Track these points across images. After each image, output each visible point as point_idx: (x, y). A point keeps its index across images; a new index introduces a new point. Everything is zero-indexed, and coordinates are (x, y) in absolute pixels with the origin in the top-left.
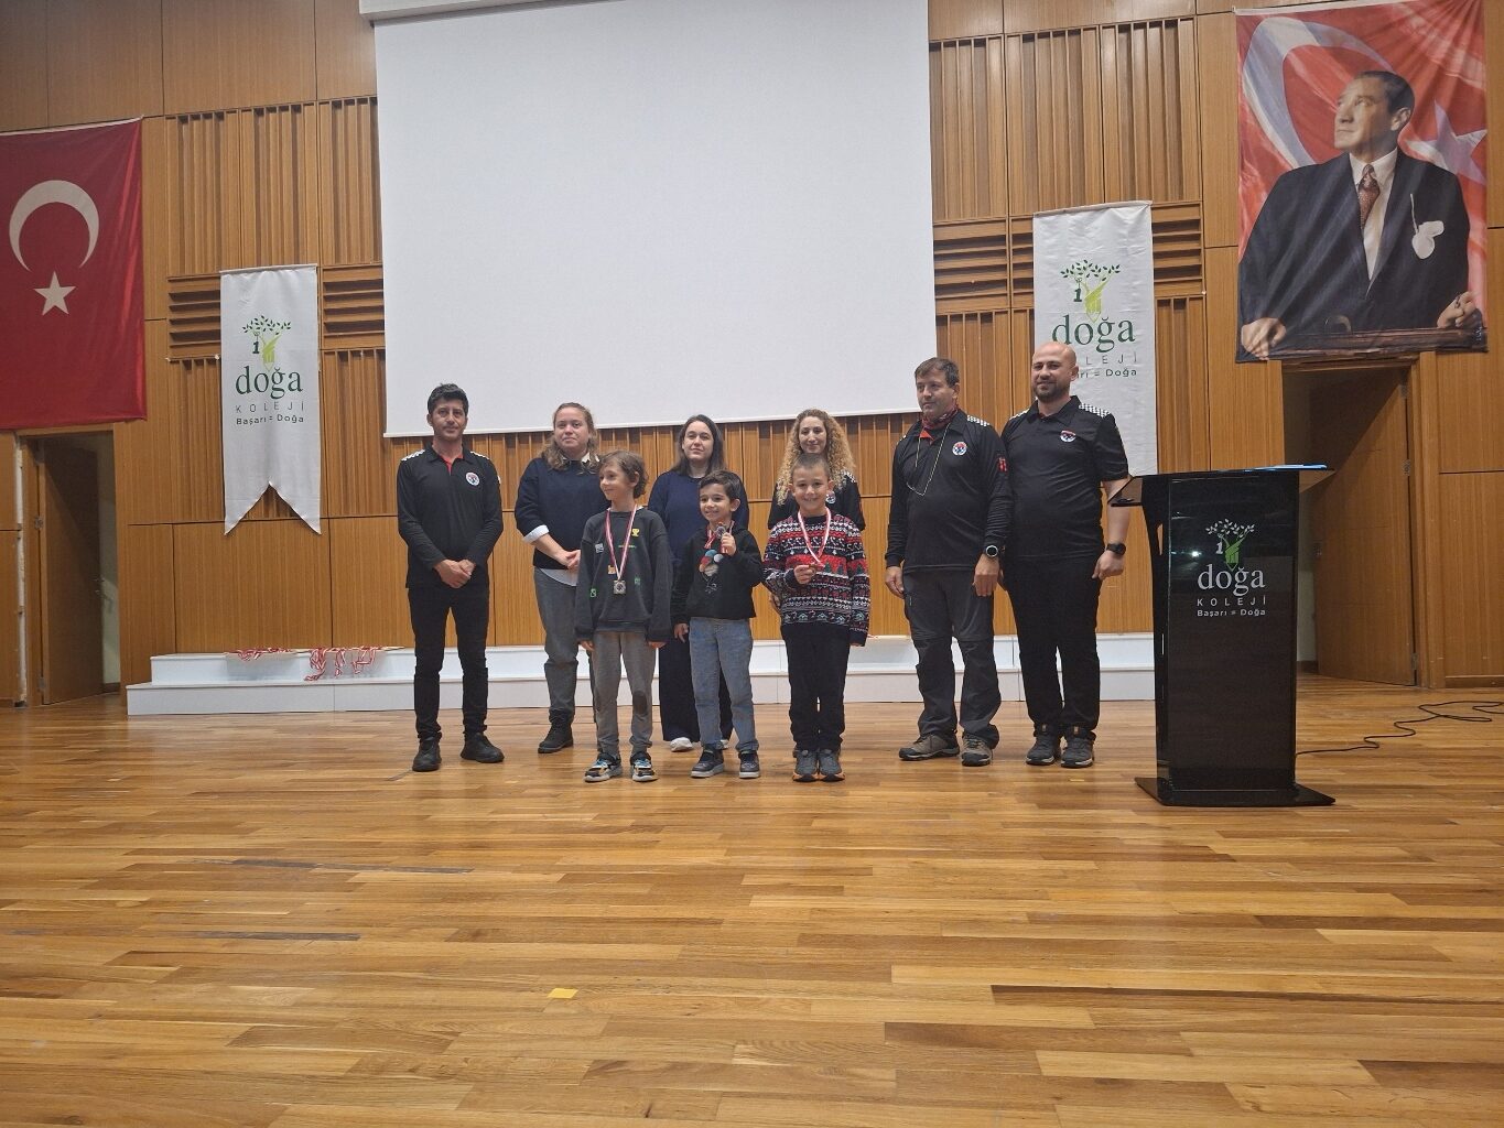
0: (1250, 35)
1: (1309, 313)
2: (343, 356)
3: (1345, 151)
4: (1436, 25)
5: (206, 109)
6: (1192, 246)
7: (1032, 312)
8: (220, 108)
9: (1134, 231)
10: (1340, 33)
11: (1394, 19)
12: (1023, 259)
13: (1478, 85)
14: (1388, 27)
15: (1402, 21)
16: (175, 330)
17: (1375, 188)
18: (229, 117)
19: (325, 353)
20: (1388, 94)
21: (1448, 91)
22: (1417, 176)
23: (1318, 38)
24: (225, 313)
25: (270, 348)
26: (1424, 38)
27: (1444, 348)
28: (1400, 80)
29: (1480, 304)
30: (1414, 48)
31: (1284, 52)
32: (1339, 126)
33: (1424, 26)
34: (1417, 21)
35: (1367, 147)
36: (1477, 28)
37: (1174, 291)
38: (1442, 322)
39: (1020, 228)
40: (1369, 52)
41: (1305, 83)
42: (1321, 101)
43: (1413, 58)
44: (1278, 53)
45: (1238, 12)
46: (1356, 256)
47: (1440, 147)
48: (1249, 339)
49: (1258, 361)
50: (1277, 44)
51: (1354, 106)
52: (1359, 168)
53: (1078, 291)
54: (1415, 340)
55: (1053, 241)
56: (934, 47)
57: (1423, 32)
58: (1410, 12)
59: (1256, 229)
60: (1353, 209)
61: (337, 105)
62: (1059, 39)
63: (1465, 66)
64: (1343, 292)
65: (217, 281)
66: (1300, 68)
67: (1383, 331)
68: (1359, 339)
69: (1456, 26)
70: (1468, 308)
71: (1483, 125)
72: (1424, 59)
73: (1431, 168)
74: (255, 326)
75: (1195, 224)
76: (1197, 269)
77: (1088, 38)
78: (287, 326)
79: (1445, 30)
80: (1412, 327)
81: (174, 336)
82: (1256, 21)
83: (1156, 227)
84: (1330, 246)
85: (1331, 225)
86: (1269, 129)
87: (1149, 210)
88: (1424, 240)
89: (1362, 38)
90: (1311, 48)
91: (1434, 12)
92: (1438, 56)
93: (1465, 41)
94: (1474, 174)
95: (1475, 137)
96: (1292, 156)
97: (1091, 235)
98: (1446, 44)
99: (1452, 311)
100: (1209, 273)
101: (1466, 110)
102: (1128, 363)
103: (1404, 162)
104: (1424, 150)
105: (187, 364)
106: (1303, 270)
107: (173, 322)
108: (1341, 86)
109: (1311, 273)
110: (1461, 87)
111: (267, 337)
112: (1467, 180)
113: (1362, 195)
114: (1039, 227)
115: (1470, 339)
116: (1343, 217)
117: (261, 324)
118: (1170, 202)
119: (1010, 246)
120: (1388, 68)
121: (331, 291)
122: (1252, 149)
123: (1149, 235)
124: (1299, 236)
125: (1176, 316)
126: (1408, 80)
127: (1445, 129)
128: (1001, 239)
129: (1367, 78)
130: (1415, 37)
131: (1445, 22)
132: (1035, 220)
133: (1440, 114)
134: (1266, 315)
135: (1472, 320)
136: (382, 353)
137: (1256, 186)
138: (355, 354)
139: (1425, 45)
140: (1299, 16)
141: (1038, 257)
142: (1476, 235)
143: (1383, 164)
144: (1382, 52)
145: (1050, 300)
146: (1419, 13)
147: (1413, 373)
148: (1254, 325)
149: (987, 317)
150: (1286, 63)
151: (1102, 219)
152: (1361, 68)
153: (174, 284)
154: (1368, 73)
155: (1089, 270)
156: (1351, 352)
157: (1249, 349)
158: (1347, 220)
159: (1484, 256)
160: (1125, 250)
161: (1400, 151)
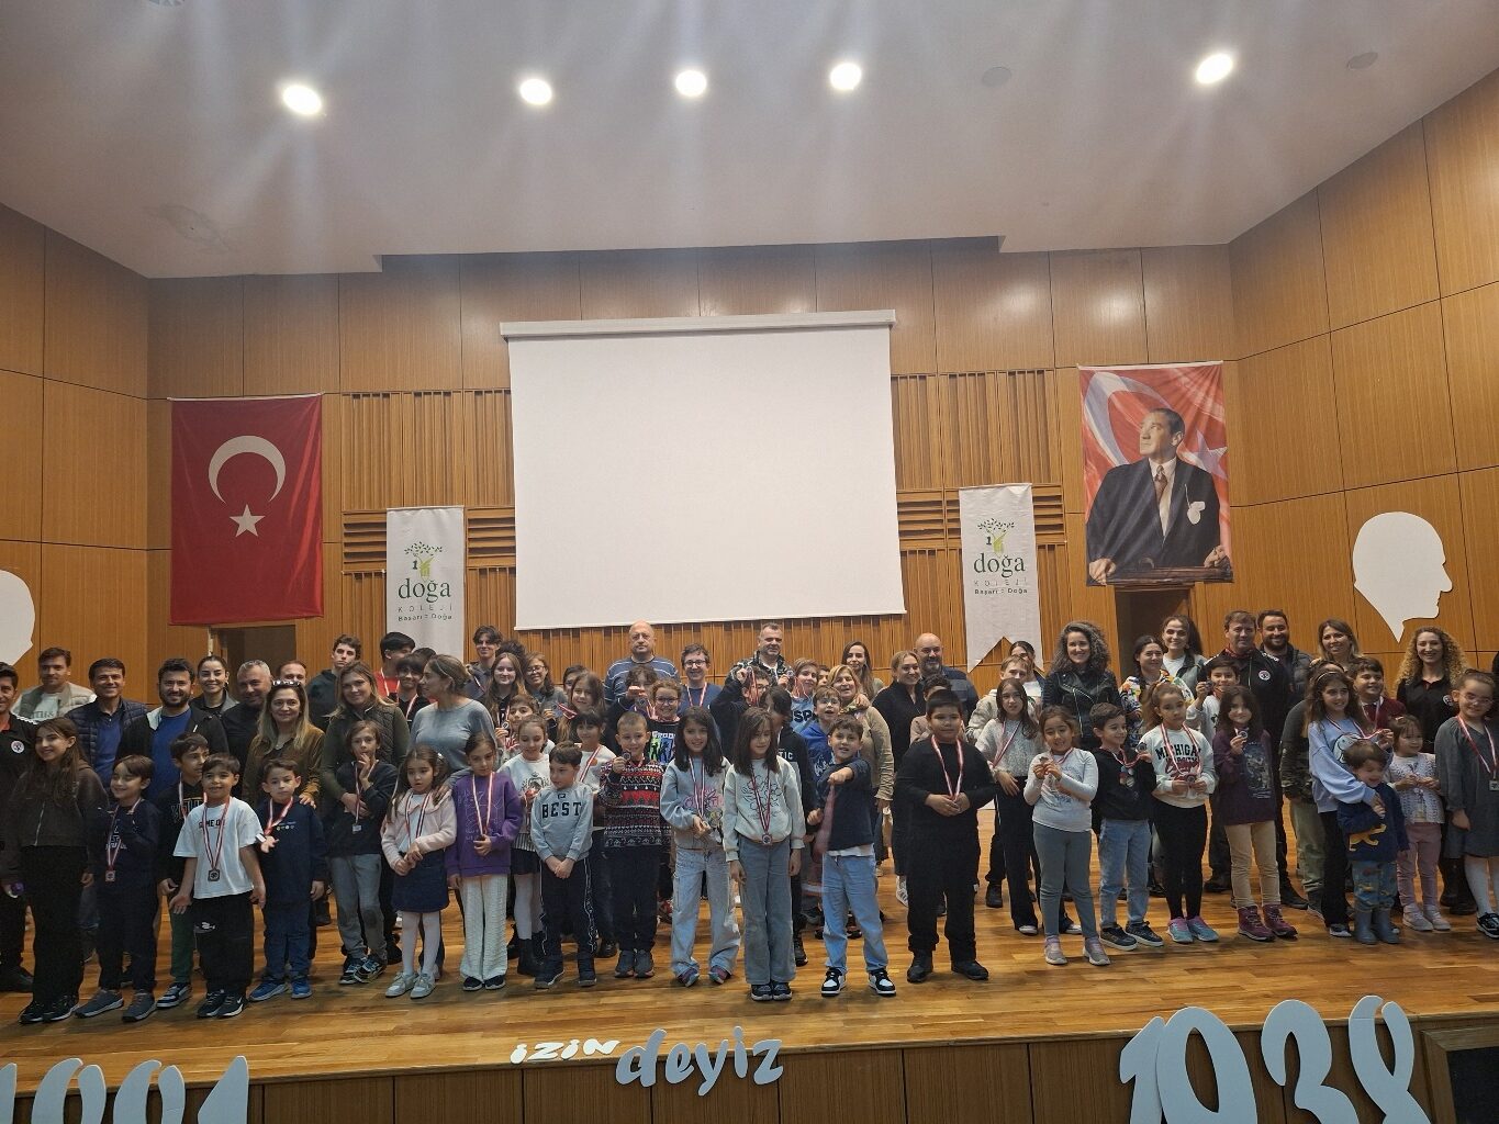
0: (1088, 383)
1: (1129, 555)
2: (482, 571)
3: (1146, 456)
4: (1195, 382)
5: (375, 391)
6: (1057, 511)
7: (960, 550)
8: (386, 390)
9: (1022, 501)
10: (1140, 385)
11: (1172, 378)
12: (952, 516)
13: (1220, 420)
14: (1169, 382)
15: (1176, 379)
16: (347, 550)
17: (1164, 480)
18: (392, 397)
19: (468, 569)
20: (1170, 423)
21: (1203, 423)
22: (1188, 475)
23: (1128, 386)
24: (389, 539)
25: (426, 565)
26: (1189, 390)
27: (1209, 580)
28: (1176, 414)
29: (1228, 553)
30: (1183, 396)
31: (1109, 394)
32: (1142, 441)
33: (1188, 383)
34: (1185, 380)
35: (1160, 454)
36: (1219, 386)
37: (1048, 540)
38: (1207, 564)
39: (951, 497)
40: (1157, 396)
41: (1122, 415)
42: (1130, 424)
43: (1182, 403)
44: (1104, 394)
45: (1081, 368)
46: (1156, 520)
47: (1201, 456)
48: (1094, 569)
49: (1100, 585)
50: (1105, 390)
51: (1150, 428)
52: (1155, 466)
53: (989, 538)
54: (1191, 574)
55: (971, 506)
56: (894, 379)
57: (1188, 386)
58: (1180, 374)
59: (1095, 502)
60: (1151, 495)
61: (478, 393)
62: (972, 378)
63: (1213, 408)
64: (1149, 543)
65: (383, 515)
66: (1118, 405)
67: (1174, 567)
68: (1159, 572)
69: (1207, 383)
70: (1221, 555)
71: (1224, 444)
72: (1189, 403)
73: (1196, 468)
74: (414, 549)
75: (1058, 498)
76: (1060, 526)
77: (990, 378)
78: (440, 549)
79: (1201, 386)
80: (1189, 566)
81: (347, 555)
82: (1091, 374)
83: (1035, 499)
84: (1140, 514)
85: (1140, 501)
86: (1101, 442)
87: (1030, 490)
88: (1195, 512)
89: (1153, 388)
90: (1124, 392)
91: (1193, 374)
92: (1197, 401)
93: (1212, 394)
94: (1221, 474)
95: (1221, 451)
96: (1116, 459)
97: (996, 502)
98: (1201, 394)
99: (1212, 557)
100: (1068, 529)
101: (1214, 435)
102: (1021, 585)
103: (1181, 465)
104: (1191, 458)
105: (358, 576)
106: (1124, 529)
107: (346, 545)
108: (1143, 416)
109: (1129, 531)
110: (1211, 419)
111: (424, 557)
112: (1217, 477)
113: (1158, 484)
114: (963, 496)
115: (1223, 574)
116: (1146, 498)
117: (420, 547)
118: (1043, 484)
119: (944, 507)
120: (1169, 407)
121: (472, 524)
122: (1091, 453)
123: (1031, 504)
124: (1121, 509)
125: (1049, 555)
126: (1180, 414)
127: (1203, 447)
128: (939, 503)
129: (1157, 413)
130: (1184, 389)
131: (1200, 381)
132: (960, 492)
133: (1200, 437)
134: (1103, 556)
135: (1224, 562)
136: (513, 570)
137: (1094, 476)
138: (493, 570)
139: (1189, 394)
140: (1118, 373)
141: (962, 515)
142: (1224, 510)
143: (1168, 465)
144: (1166, 397)
145: (972, 542)
146: (1185, 375)
147: (1192, 593)
148: (1097, 562)
149: (932, 552)
150: (1110, 400)
151: (1001, 493)
152: (1155, 407)
153: (348, 517)
154: (1158, 410)
155: (994, 526)
156: (1155, 581)
157: (1095, 577)
158: (1148, 500)
159: (1229, 524)
160: (1016, 513)
161: (1178, 458)
